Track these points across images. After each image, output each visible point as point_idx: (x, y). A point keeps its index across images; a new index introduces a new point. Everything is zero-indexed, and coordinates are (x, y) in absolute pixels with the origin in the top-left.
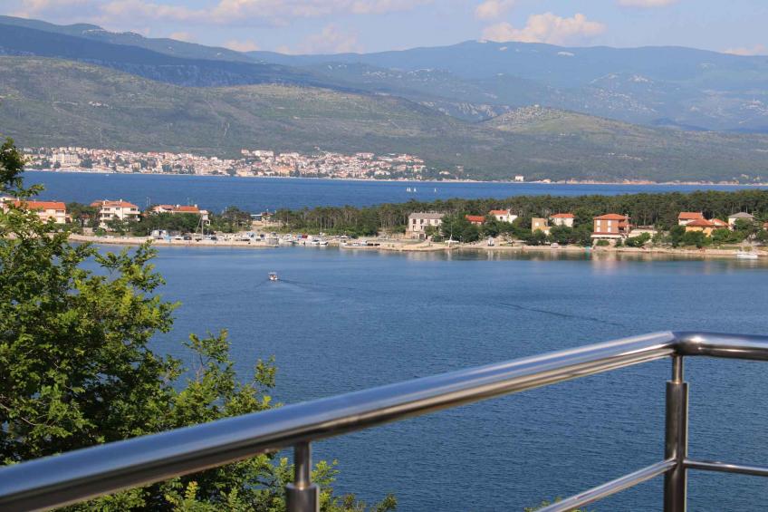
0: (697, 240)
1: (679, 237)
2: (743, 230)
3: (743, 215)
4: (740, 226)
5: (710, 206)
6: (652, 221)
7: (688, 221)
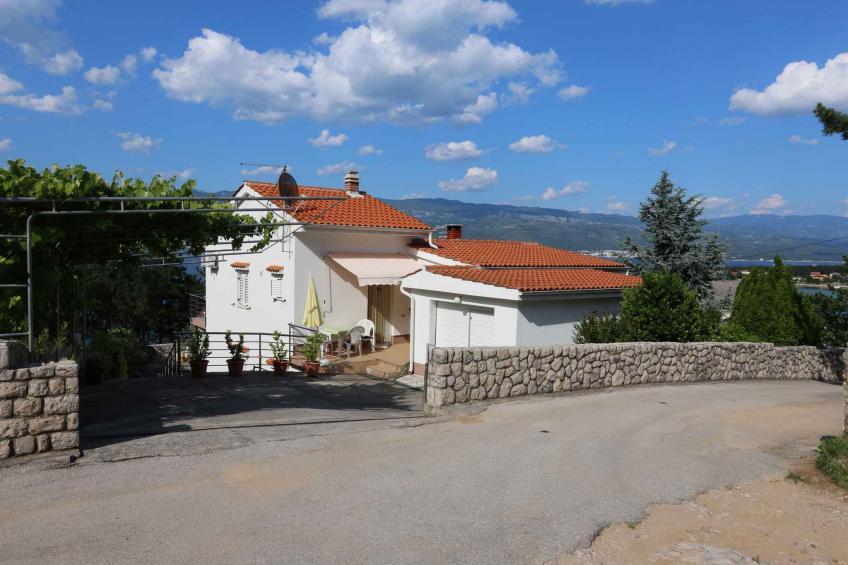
0: (817, 282)
1: (810, 280)
2: (835, 279)
3: (836, 274)
4: (834, 277)
5: (823, 270)
6: (801, 275)
7: (813, 275)
